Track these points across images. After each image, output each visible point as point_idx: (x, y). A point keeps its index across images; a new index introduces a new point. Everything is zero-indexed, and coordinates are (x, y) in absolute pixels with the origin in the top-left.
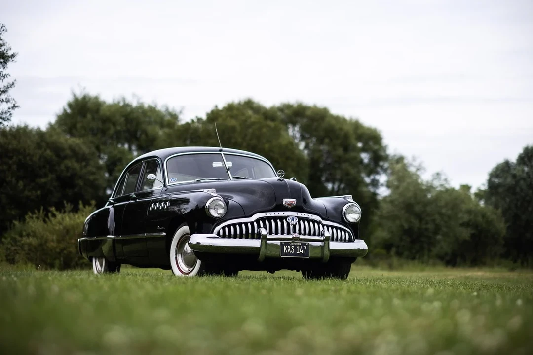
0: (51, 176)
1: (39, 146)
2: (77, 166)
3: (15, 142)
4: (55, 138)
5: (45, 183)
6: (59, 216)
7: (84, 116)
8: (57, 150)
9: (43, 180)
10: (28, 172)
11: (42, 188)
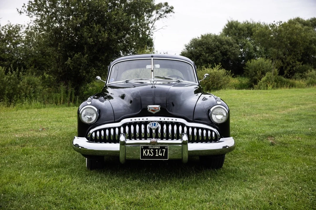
0: (219, 52)
1: (214, 41)
2: (227, 47)
3: (205, 40)
4: (222, 38)
5: (216, 54)
6: (206, 69)
7: (232, 29)
8: (221, 42)
10: (210, 50)
11: (215, 56)
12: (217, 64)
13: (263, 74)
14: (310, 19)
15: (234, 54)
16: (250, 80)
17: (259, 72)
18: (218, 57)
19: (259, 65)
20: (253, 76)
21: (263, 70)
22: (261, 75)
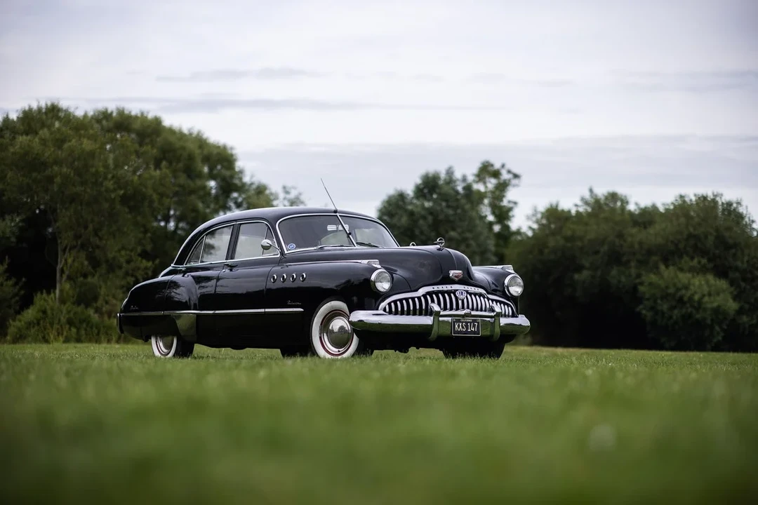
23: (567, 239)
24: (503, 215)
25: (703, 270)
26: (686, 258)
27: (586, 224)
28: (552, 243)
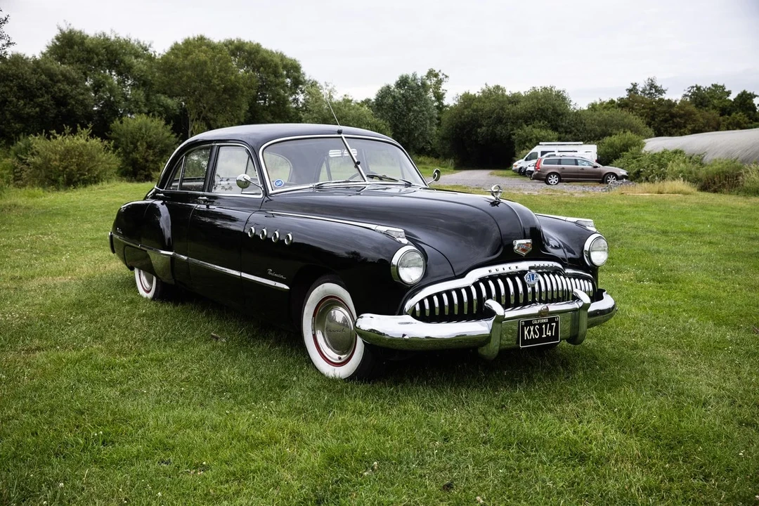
0: (47, 97)
1: (34, 71)
2: (67, 88)
3: (14, 68)
4: (49, 65)
5: (42, 102)
6: (60, 138)
7: (72, 47)
8: (51, 75)
9: (41, 100)
10: (27, 93)
11: (39, 105)
12: (84, 126)
13: (150, 149)
14: (222, 41)
15: (82, 103)
16: (123, 161)
17: (141, 145)
18: (47, 109)
19: (141, 129)
20: (130, 153)
21: (149, 140)
22: (147, 151)
23: (474, 111)
24: (439, 97)
25: (545, 128)
26: (537, 121)
27: (484, 102)
28: (466, 113)
